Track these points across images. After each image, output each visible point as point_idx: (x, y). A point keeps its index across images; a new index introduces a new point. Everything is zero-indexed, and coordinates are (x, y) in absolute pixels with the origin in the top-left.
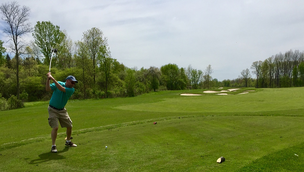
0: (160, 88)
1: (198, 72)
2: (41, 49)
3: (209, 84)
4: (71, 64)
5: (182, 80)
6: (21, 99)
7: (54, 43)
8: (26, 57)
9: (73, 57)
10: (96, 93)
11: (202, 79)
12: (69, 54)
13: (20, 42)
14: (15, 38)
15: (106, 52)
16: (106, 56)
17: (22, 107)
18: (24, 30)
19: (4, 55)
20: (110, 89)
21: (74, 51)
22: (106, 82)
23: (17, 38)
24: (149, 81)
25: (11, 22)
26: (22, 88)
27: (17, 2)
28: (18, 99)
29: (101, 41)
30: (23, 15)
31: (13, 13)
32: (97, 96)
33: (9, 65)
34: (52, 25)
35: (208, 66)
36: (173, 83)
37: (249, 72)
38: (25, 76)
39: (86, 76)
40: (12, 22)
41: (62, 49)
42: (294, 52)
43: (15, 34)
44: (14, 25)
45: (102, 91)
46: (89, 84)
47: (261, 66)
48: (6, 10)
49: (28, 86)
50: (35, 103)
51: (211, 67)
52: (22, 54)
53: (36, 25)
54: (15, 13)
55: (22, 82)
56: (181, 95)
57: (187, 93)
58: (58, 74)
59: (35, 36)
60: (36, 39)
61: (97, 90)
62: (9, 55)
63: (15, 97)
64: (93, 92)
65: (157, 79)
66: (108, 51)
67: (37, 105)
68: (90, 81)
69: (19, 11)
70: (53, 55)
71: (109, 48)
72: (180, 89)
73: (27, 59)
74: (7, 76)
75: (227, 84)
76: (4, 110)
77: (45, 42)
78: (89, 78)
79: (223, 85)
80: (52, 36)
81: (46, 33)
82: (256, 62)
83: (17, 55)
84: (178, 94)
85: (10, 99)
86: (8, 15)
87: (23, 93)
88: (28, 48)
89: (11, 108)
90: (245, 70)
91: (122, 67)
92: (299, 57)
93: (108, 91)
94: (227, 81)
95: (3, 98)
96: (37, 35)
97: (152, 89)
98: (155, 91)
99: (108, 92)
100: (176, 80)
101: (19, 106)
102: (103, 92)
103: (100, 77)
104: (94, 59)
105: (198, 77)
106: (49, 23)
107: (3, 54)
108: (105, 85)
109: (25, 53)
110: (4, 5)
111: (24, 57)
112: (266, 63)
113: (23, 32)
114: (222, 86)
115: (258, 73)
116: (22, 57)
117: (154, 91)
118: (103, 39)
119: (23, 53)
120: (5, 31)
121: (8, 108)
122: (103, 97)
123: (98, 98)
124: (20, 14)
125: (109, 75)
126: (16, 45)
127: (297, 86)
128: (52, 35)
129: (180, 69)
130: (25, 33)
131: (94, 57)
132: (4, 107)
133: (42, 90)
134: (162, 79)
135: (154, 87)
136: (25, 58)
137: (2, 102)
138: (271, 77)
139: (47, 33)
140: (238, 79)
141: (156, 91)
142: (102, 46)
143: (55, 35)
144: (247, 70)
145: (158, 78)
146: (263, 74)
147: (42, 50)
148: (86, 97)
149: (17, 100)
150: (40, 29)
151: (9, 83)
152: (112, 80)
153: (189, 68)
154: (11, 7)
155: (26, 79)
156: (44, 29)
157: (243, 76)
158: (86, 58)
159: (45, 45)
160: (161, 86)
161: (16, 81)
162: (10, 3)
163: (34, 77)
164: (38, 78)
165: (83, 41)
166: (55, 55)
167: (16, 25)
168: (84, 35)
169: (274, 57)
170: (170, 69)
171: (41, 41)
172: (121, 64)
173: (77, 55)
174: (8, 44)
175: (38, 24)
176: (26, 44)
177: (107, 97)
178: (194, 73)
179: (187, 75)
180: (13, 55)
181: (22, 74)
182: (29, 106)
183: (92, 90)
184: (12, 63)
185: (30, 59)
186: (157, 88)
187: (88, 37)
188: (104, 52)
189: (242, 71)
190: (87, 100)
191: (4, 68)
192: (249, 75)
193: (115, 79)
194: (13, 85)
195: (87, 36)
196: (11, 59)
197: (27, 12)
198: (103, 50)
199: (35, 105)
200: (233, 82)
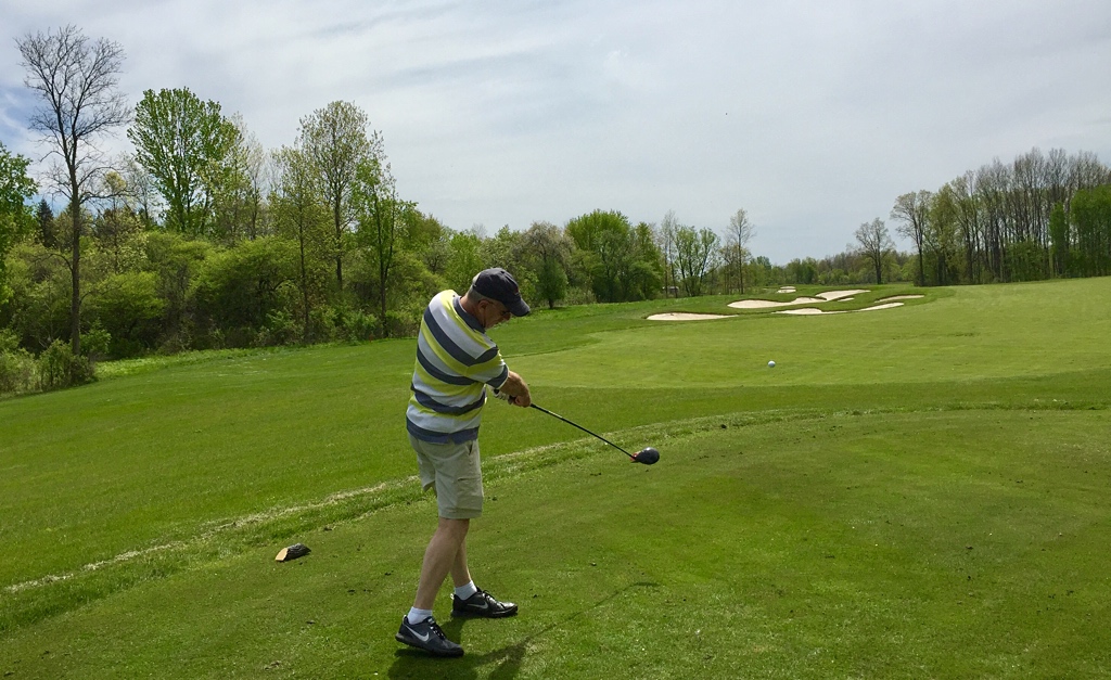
0: (570, 294)
1: (700, 236)
2: (155, 179)
3: (743, 275)
4: (257, 227)
5: (648, 265)
6: (85, 351)
7: (202, 157)
8: (106, 207)
9: (264, 202)
10: (347, 322)
11: (715, 260)
12: (251, 192)
13: (87, 159)
14: (69, 147)
15: (381, 179)
16: (378, 193)
17: (89, 382)
18: (100, 117)
19: (31, 203)
20: (393, 307)
21: (269, 182)
22: (383, 283)
23: (75, 146)
24: (529, 275)
25: (55, 94)
26: (90, 313)
27: (78, 29)
28: (74, 352)
29: (361, 143)
30: (99, 68)
31: (65, 64)
32: (350, 332)
33: (46, 237)
34: (194, 101)
35: (734, 214)
36: (613, 278)
37: (887, 230)
38: (102, 272)
39: (311, 263)
40: (60, 95)
41: (227, 175)
42: (1046, 156)
43: (70, 131)
44: (64, 100)
45: (366, 313)
46: (322, 293)
47: (930, 208)
48: (41, 56)
49: (110, 304)
50: (133, 365)
51: (746, 217)
52: (94, 199)
53: (141, 103)
54: (69, 63)
55: (91, 293)
56: (650, 318)
57: (671, 312)
58: (214, 260)
59: (138, 137)
60: (141, 149)
61: (348, 310)
62: (48, 202)
63: (65, 346)
64: (334, 320)
65: (558, 265)
66: (387, 175)
67: (143, 372)
68: (325, 282)
69: (83, 57)
70: (198, 196)
71: (388, 167)
72: (639, 298)
73: (108, 213)
74: (40, 275)
75: (806, 275)
76: (26, 395)
77: (170, 155)
78: (322, 269)
79: (789, 278)
80: (195, 135)
81: (175, 127)
82: (907, 196)
83: (75, 202)
84: (638, 317)
85: (46, 355)
86: (47, 72)
87: (92, 331)
88: (114, 177)
89: (49, 387)
90: (871, 224)
91: (434, 229)
92: (1068, 172)
93: (388, 313)
94: (804, 263)
95: (24, 350)
96: (145, 135)
97: (540, 300)
98: (551, 308)
99: (390, 317)
100: (625, 266)
101: (78, 377)
102: (371, 319)
103: (359, 266)
104: (337, 206)
105: (701, 255)
106: (184, 95)
107: (27, 202)
108: (375, 290)
109: (102, 194)
110: (34, 38)
111: (99, 207)
112: (945, 198)
113: (96, 125)
114: (789, 283)
115: (921, 232)
116: (92, 209)
117: (548, 306)
118: (368, 137)
119: (94, 196)
120: (37, 123)
121: (37, 387)
122: (372, 335)
123: (354, 338)
124: (87, 65)
125: (390, 258)
126: (72, 169)
127: (1073, 275)
128: (195, 132)
129: (634, 229)
130: (103, 127)
131: (338, 199)
132: (26, 381)
133: (158, 318)
134: (576, 263)
135: (550, 294)
136: (103, 212)
137: (19, 366)
138: (970, 246)
139: (178, 125)
140: (843, 255)
141: (557, 309)
142: (364, 160)
143: (206, 133)
144: (878, 224)
145: (560, 262)
146: (937, 235)
147: (161, 183)
148: (314, 337)
149: (73, 358)
150: (152, 114)
151: (45, 299)
152: (400, 276)
153: (668, 224)
154: (58, 45)
155: (105, 282)
156: (167, 115)
157: (863, 246)
158: (309, 202)
159: (171, 167)
160: (572, 290)
161: (71, 288)
162: (55, 32)
163: (132, 274)
164: (147, 276)
165: (300, 148)
166: (204, 196)
167: (73, 102)
168: (302, 128)
169: (975, 177)
170: (600, 231)
171: (158, 153)
172: (428, 217)
173: (281, 194)
174: (46, 167)
175: (149, 100)
176: (107, 165)
177: (386, 335)
178: (687, 241)
179: (662, 246)
180: (60, 204)
181: (90, 265)
182: (113, 377)
183: (331, 313)
184: (58, 228)
185: (119, 215)
186: (559, 297)
187: (318, 135)
188: (373, 182)
189: (858, 228)
190: (316, 346)
191: (30, 247)
192: (884, 240)
193: (413, 272)
194: (57, 304)
195: (313, 128)
196: (55, 215)
197: (112, 60)
198: (369, 174)
199: (133, 374)
200: (827, 265)
